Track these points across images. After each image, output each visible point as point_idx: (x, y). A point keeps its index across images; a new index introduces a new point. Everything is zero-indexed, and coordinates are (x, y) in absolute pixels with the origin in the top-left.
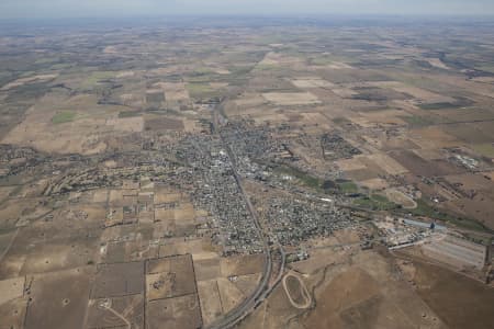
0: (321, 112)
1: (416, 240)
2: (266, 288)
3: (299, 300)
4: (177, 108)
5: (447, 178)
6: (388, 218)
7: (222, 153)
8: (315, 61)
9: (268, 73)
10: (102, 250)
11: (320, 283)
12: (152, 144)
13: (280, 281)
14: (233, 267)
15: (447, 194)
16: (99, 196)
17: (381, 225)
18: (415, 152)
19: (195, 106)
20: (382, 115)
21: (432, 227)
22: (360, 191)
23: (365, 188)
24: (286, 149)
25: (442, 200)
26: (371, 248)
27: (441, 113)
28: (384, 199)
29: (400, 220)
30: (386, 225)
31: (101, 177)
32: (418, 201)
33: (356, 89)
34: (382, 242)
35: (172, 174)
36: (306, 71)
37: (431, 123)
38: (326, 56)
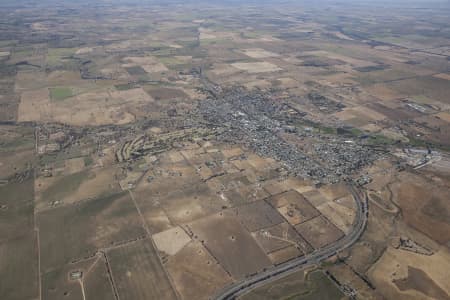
0: (291, 77)
1: (426, 161)
2: (363, 204)
3: (388, 207)
4: (165, 79)
5: (415, 120)
6: (398, 150)
7: (240, 113)
8: (246, 35)
9: (215, 45)
10: (222, 196)
11: (392, 195)
12: (175, 111)
13: (367, 199)
14: (331, 194)
15: (422, 130)
16: (174, 156)
17: (398, 155)
18: (381, 103)
19: (181, 76)
20: (336, 77)
21: (429, 152)
22: (366, 134)
23: (368, 131)
24: (290, 107)
25: (422, 135)
26: (404, 169)
27: (374, 74)
28: (385, 138)
29: (407, 150)
30: (400, 154)
31: (157, 141)
32: (408, 137)
33: (299, 57)
34: (407, 165)
35: (217, 134)
36: (247, 44)
37: (374, 82)
38: (251, 31)
